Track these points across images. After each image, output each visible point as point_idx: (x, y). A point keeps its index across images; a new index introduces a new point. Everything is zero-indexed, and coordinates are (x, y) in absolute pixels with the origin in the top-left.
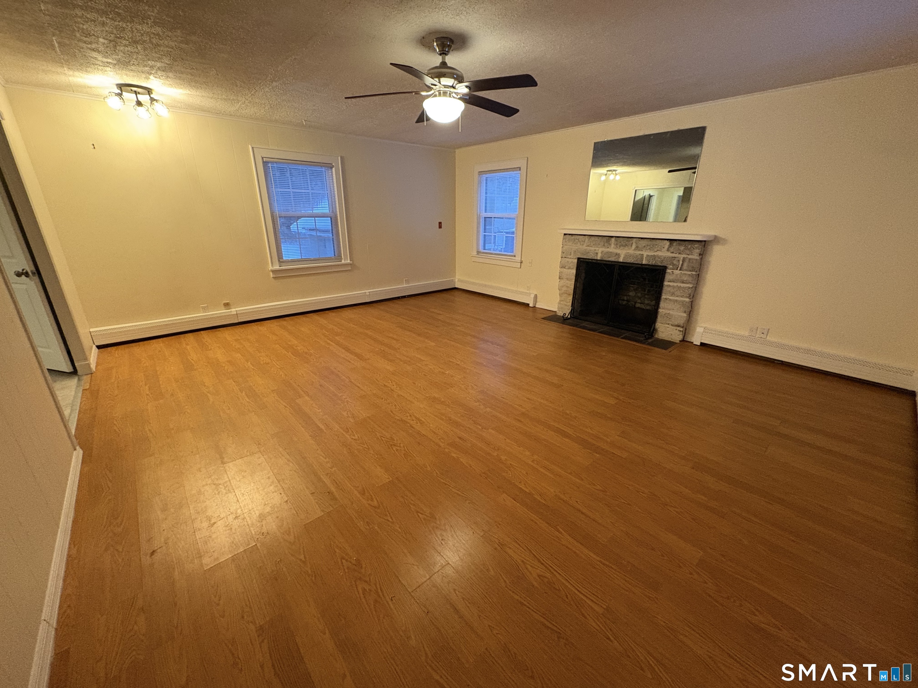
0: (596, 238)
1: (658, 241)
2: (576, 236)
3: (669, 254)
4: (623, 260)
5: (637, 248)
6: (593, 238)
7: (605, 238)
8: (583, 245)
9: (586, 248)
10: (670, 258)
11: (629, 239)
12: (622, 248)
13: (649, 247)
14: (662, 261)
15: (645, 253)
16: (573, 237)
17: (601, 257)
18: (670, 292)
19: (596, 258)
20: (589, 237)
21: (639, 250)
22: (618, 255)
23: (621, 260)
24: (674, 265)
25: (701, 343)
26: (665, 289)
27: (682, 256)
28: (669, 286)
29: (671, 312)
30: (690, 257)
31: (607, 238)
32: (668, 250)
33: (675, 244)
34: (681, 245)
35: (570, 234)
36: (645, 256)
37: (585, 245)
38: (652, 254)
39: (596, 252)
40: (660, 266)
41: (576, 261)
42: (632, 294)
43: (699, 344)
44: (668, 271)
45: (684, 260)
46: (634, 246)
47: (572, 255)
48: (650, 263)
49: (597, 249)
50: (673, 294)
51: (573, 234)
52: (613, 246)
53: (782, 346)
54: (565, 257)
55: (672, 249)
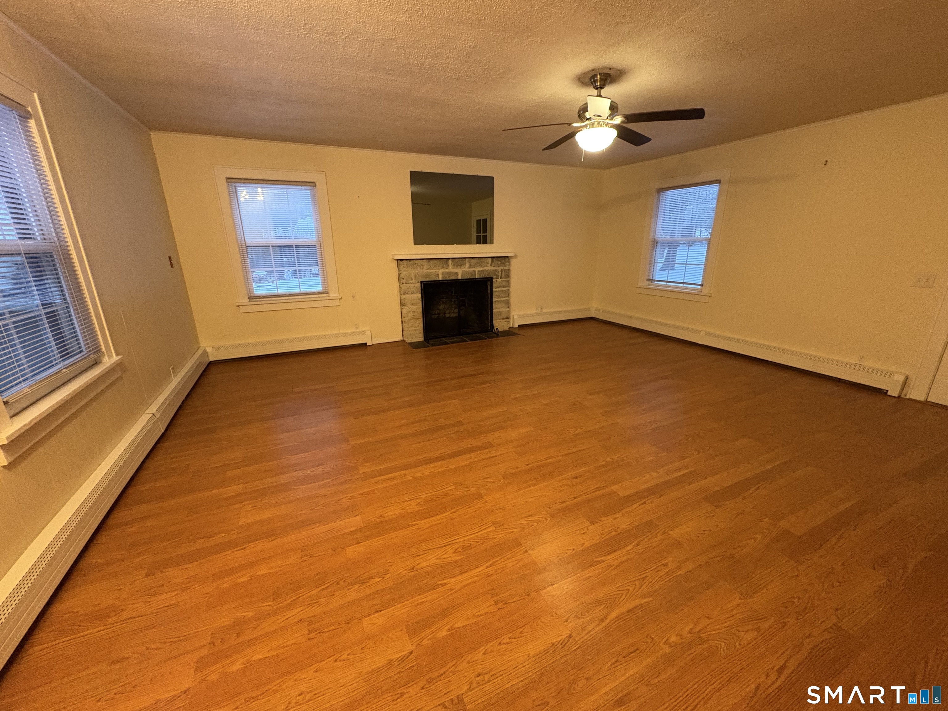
0: (435, 261)
1: (483, 259)
2: (414, 261)
3: (492, 268)
4: (461, 277)
5: (470, 266)
6: (432, 262)
7: (443, 261)
8: (423, 268)
9: (426, 271)
10: (493, 270)
11: (463, 259)
12: (459, 267)
13: (478, 265)
14: (489, 273)
15: (477, 269)
16: (411, 262)
17: (443, 277)
18: (497, 296)
19: (438, 279)
20: (428, 261)
21: (472, 268)
22: (456, 274)
23: (460, 277)
24: (497, 275)
25: (519, 325)
26: (495, 294)
27: (500, 269)
28: (496, 291)
29: (501, 310)
30: (505, 268)
31: (445, 260)
32: (491, 265)
33: (494, 260)
34: (499, 260)
35: (407, 260)
36: (477, 272)
37: (425, 268)
38: (482, 269)
39: (437, 273)
40: (488, 278)
41: (419, 285)
42: (442, 307)
43: (517, 327)
44: (494, 280)
45: (502, 271)
46: (468, 265)
47: (413, 280)
48: (481, 277)
49: (438, 270)
50: (499, 297)
51: (410, 259)
52: (451, 266)
53: (551, 313)
54: (407, 283)
55: (493, 264)
